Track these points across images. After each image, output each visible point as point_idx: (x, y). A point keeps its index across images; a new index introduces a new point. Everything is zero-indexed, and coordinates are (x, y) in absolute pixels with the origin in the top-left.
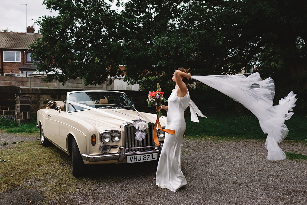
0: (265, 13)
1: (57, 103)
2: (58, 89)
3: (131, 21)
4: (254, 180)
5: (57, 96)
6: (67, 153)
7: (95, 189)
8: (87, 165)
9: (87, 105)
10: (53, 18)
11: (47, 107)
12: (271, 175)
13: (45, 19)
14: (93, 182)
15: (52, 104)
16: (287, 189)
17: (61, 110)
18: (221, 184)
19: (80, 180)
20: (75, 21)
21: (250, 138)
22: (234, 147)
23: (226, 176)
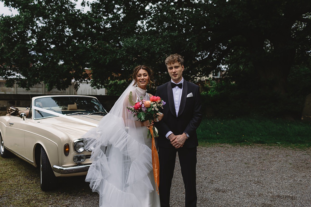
0: (235, 17)
1: (19, 109)
2: (15, 93)
3: (98, 21)
4: (237, 187)
5: (16, 102)
6: (34, 164)
7: (69, 204)
8: (58, 177)
9: (55, 111)
10: (11, 17)
11: (8, 114)
12: (252, 181)
13: (2, 19)
14: (65, 197)
15: (14, 110)
16: (271, 195)
17: (25, 117)
18: (203, 193)
19: (50, 195)
20: (35, 20)
21: (224, 143)
22: (210, 153)
23: (207, 183)
